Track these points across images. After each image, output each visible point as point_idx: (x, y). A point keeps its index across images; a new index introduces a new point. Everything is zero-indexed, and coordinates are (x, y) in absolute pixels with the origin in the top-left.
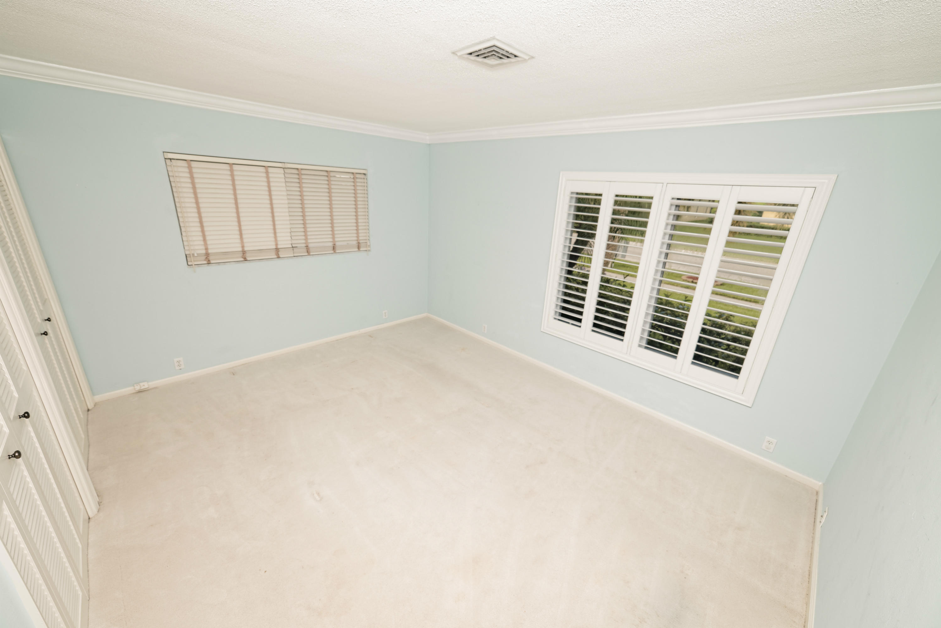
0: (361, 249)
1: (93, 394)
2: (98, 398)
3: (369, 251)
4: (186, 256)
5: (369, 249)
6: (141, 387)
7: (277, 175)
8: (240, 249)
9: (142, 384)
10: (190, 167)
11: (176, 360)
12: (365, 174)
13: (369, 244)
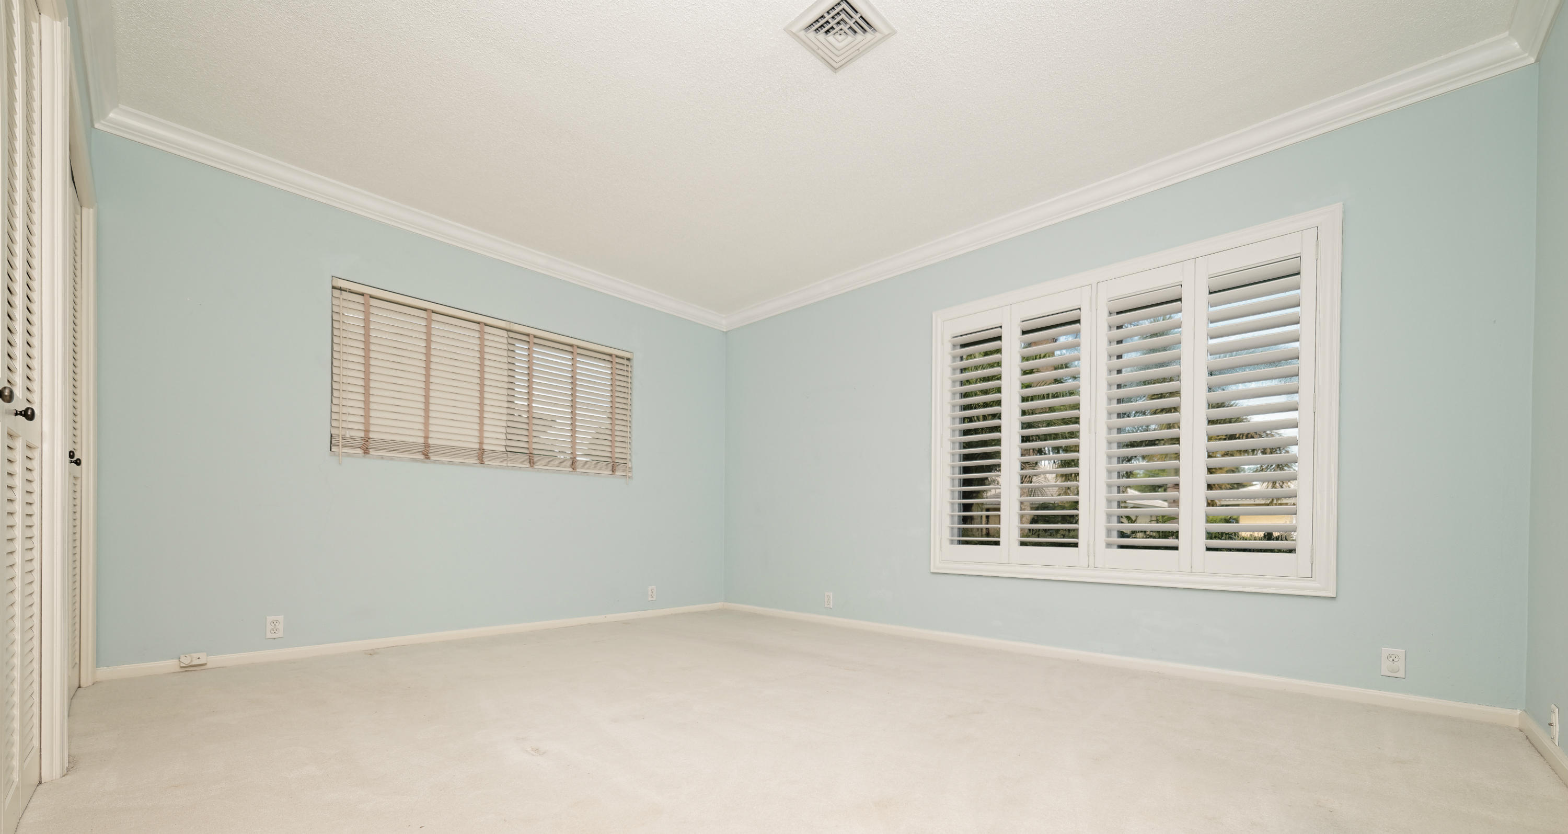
0: (617, 473)
1: (98, 663)
2: (104, 673)
3: (629, 478)
4: (331, 436)
5: (630, 475)
6: (192, 661)
7: (496, 340)
8: (422, 440)
9: (196, 655)
10: (367, 306)
11: (270, 618)
12: (628, 359)
13: (630, 466)
